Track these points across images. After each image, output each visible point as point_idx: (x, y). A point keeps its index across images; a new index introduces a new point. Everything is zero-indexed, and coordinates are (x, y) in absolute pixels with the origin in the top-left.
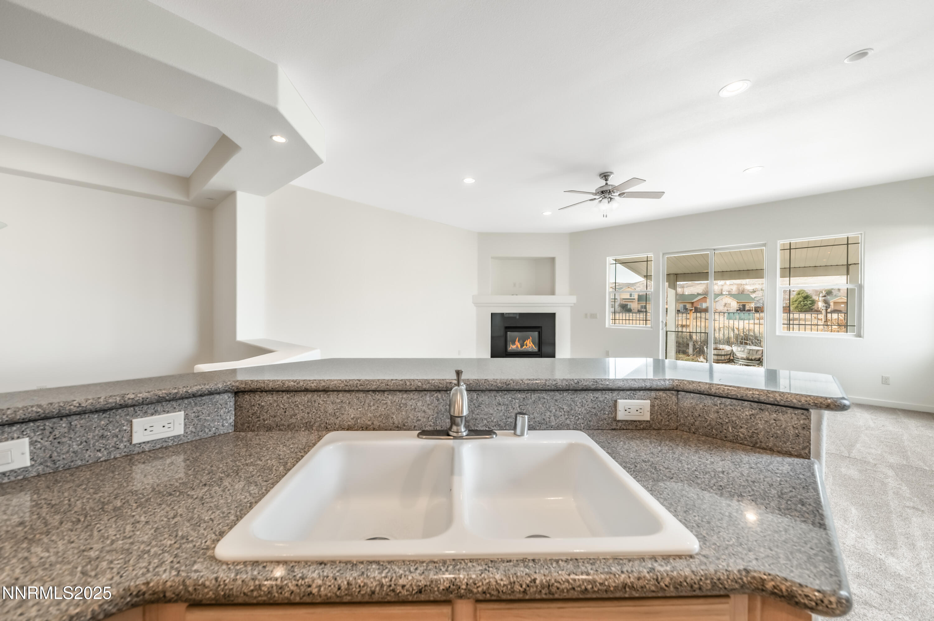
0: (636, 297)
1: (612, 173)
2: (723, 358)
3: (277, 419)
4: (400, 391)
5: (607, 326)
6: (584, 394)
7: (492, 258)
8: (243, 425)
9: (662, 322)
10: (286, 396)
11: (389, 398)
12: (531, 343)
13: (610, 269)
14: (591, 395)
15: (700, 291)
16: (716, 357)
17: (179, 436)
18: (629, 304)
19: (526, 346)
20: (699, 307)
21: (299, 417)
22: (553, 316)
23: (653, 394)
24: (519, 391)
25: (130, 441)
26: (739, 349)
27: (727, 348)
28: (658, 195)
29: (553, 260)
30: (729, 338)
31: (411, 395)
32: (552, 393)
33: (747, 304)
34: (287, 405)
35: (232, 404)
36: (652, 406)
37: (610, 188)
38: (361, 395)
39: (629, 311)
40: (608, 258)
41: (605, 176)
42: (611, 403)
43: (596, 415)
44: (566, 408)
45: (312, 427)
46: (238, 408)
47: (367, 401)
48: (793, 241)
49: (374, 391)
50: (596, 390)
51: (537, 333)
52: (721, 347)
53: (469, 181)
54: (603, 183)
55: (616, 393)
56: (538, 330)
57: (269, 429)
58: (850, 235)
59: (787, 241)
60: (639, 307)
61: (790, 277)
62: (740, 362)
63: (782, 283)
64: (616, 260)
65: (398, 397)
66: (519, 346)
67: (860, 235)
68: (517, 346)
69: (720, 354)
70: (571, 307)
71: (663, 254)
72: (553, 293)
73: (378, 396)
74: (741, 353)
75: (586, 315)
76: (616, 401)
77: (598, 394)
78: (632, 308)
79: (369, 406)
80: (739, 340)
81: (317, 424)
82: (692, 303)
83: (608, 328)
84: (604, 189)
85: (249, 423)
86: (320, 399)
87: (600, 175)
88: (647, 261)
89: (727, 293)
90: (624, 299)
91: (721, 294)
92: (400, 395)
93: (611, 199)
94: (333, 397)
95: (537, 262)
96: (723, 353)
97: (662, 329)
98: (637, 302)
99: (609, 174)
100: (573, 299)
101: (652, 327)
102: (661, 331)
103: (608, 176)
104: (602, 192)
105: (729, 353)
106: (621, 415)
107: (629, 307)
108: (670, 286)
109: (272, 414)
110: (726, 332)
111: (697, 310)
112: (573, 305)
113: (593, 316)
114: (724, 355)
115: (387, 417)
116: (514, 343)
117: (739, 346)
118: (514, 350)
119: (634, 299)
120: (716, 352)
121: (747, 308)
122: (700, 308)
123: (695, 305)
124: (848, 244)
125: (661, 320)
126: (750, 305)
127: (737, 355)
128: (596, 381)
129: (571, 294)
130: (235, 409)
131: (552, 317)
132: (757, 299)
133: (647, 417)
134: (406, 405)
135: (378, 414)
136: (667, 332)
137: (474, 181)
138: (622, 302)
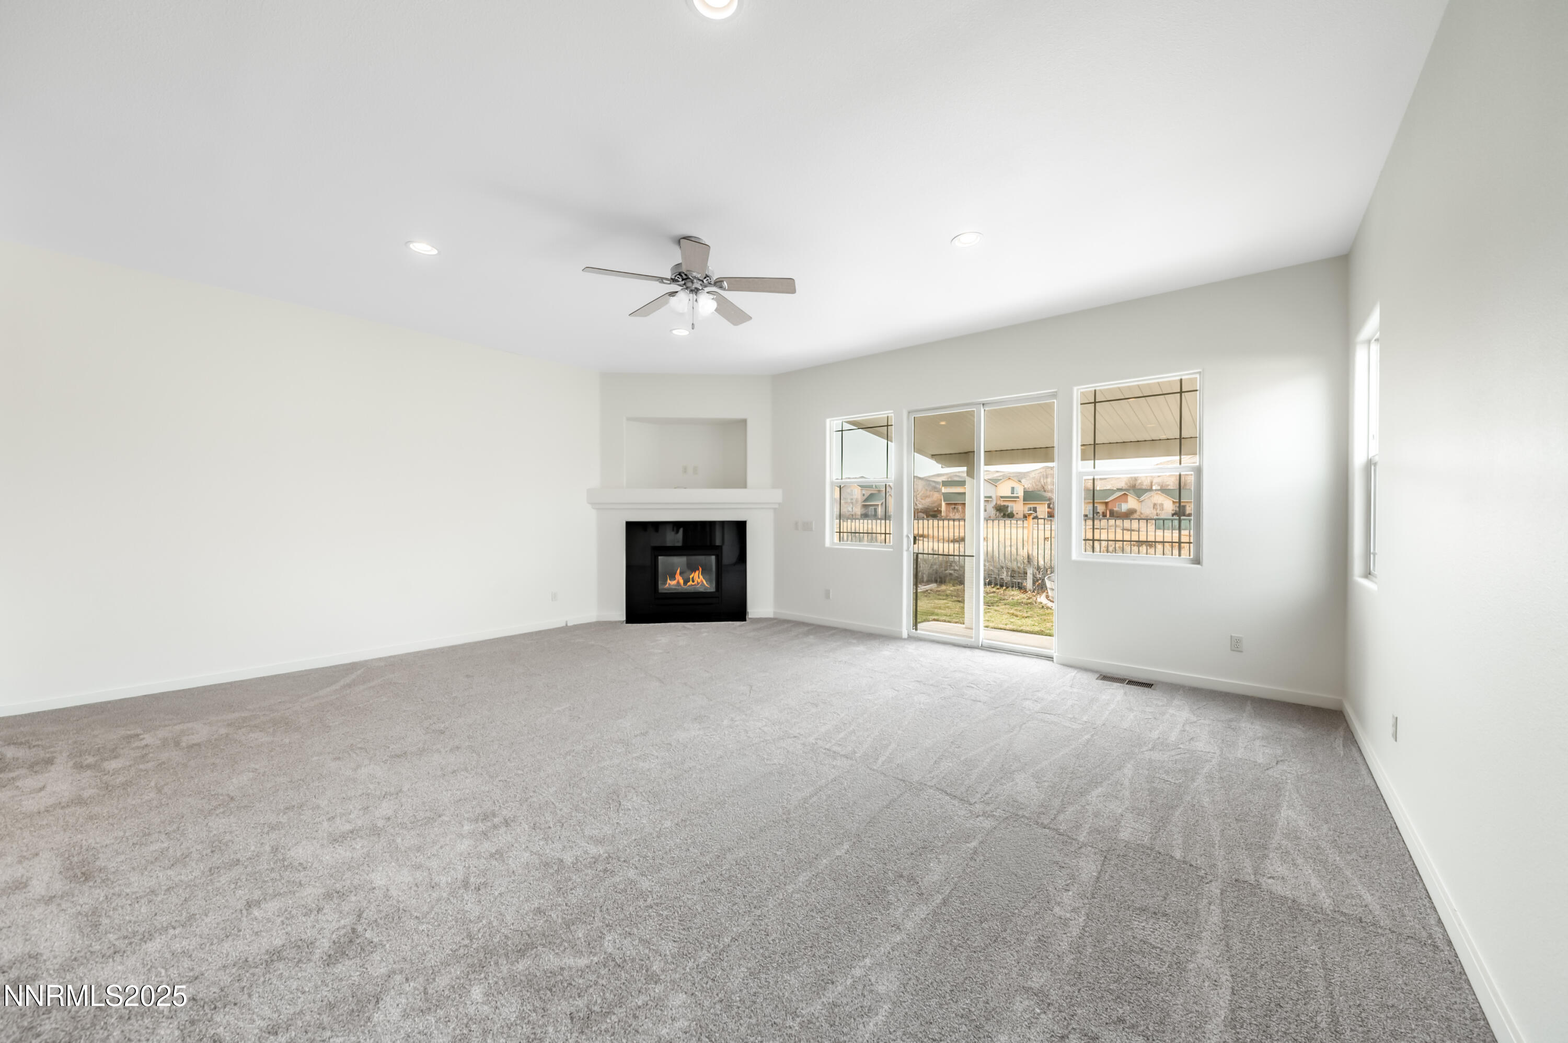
0: (1020, 493)
5: (828, 543)
7: (628, 419)
12: (701, 577)
13: (832, 441)
18: (1010, 504)
19: (693, 581)
20: (1115, 509)
22: (742, 526)
29: (744, 422)
39: (1011, 516)
40: (828, 421)
48: (1101, 386)
51: (713, 558)
56: (717, 552)
58: (1185, 375)
59: (1090, 387)
60: (1026, 509)
61: (1094, 460)
63: (1082, 469)
66: (682, 582)
67: (1198, 376)
68: (678, 582)
70: (775, 509)
71: (909, 412)
72: (742, 484)
75: (797, 524)
78: (1014, 512)
82: (1106, 504)
83: (829, 549)
88: (888, 426)
89: (1159, 488)
90: (1002, 497)
91: (1151, 490)
97: (908, 550)
98: (1022, 502)
100: (776, 496)
101: (893, 547)
102: (905, 554)
107: (1009, 510)
111: (1114, 515)
112: (777, 506)
113: (807, 527)
116: (673, 577)
118: (671, 589)
119: (1018, 497)
122: (1116, 512)
123: (1110, 506)
124: (1181, 392)
125: (905, 533)
129: (774, 485)
131: (740, 528)
136: (917, 554)
137: (435, 252)
138: (999, 503)
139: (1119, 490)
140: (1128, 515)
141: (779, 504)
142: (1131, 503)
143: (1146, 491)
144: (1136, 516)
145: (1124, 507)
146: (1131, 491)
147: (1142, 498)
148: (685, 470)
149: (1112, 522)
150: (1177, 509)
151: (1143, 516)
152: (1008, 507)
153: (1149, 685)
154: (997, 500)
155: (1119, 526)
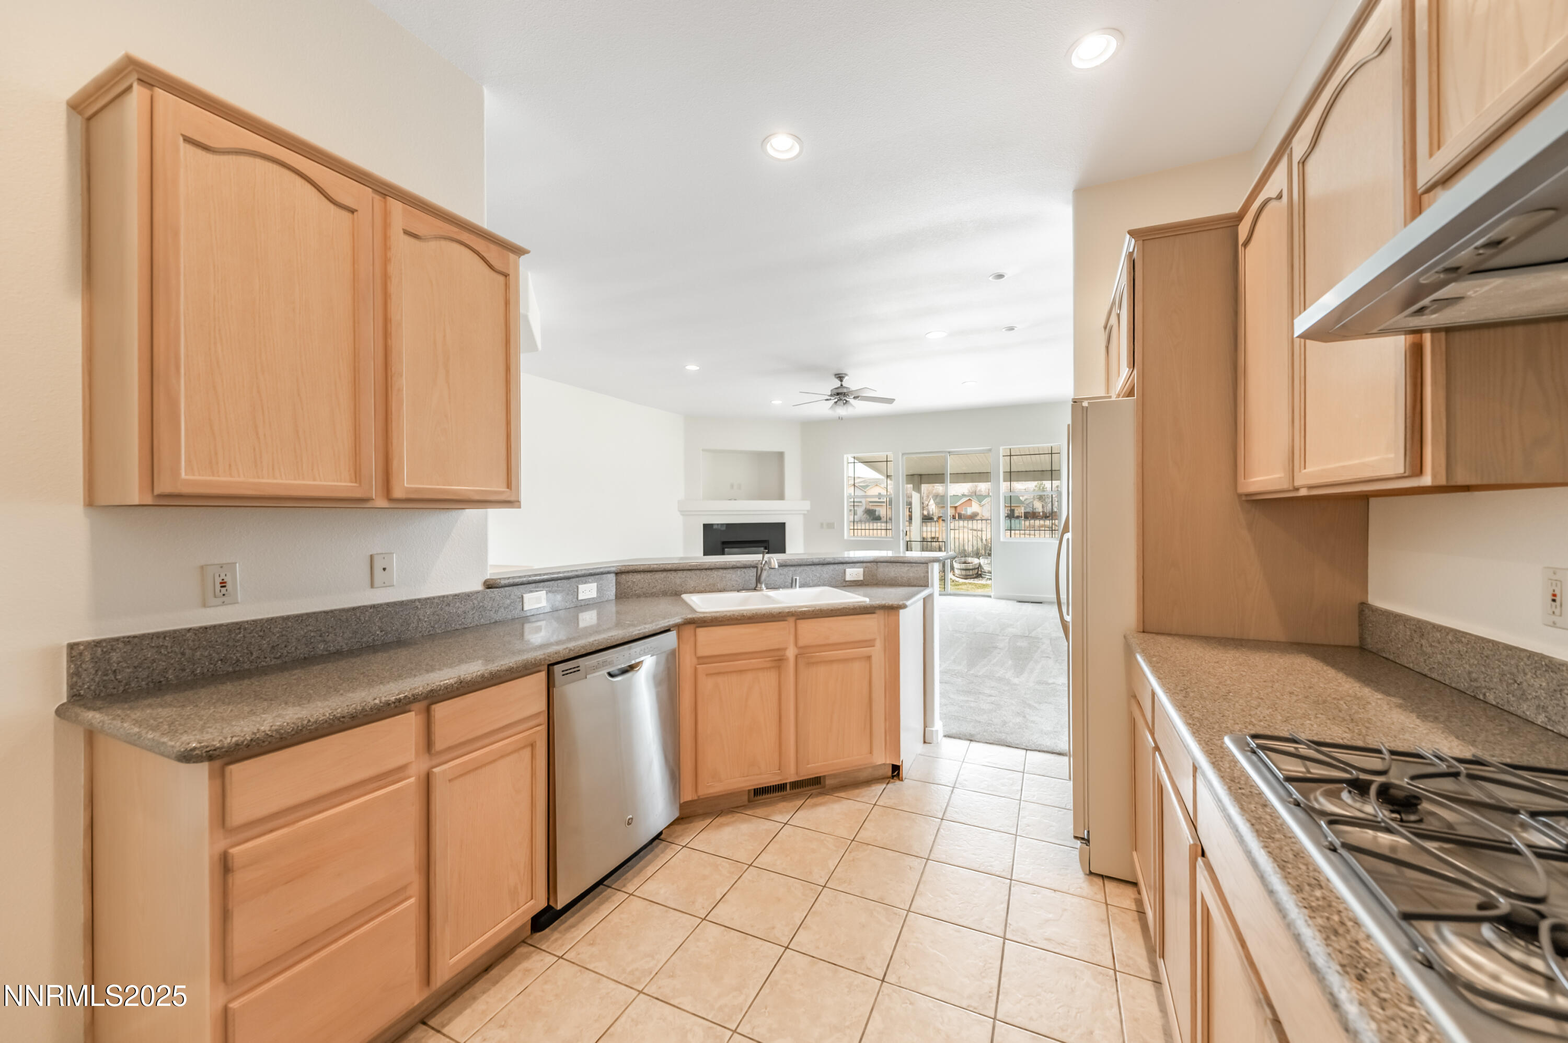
1: (846, 375)
2: (971, 573)
3: (644, 590)
4: (722, 568)
5: (846, 537)
6: (827, 567)
7: (703, 450)
8: (621, 594)
9: (903, 531)
10: (649, 575)
11: (715, 574)
13: (849, 471)
14: (832, 567)
15: (966, 492)
16: (964, 573)
17: (593, 598)
18: (877, 509)
20: (963, 512)
21: (658, 588)
22: (783, 525)
23: (864, 564)
24: (792, 566)
25: (577, 598)
26: (986, 562)
27: (976, 561)
28: (890, 401)
29: (781, 455)
30: (978, 549)
31: (729, 571)
32: (810, 567)
33: (1016, 509)
34: (650, 581)
35: (614, 581)
36: (864, 572)
37: (845, 391)
38: (698, 572)
39: (877, 519)
40: (845, 456)
41: (840, 377)
42: (843, 571)
43: (835, 578)
44: (818, 575)
45: (666, 594)
46: (618, 584)
47: (702, 576)
49: (706, 569)
50: (834, 564)
52: (970, 560)
53: (692, 368)
54: (838, 384)
55: (845, 565)
56: (765, 545)
57: (639, 596)
62: (987, 577)
64: (854, 458)
65: (721, 572)
69: (968, 568)
70: (804, 514)
71: (904, 454)
72: (781, 497)
73: (709, 572)
74: (988, 565)
75: (822, 524)
76: (845, 570)
77: (836, 566)
78: (881, 516)
79: (703, 579)
80: (987, 552)
81: (670, 592)
82: (956, 508)
83: (847, 540)
84: (840, 391)
85: (625, 593)
86: (672, 575)
87: (836, 375)
88: (887, 461)
90: (870, 505)
92: (721, 571)
93: (846, 401)
94: (680, 574)
95: (761, 457)
96: (971, 568)
97: (903, 539)
99: (843, 375)
100: (806, 505)
101: (892, 537)
102: (901, 541)
103: (843, 377)
104: (838, 394)
105: (977, 566)
106: (848, 578)
107: (877, 513)
108: (914, 489)
109: (641, 586)
110: (975, 543)
111: (961, 517)
112: (806, 512)
113: (831, 526)
114: (972, 569)
115: (714, 585)
117: (987, 558)
120: (963, 566)
121: (1016, 514)
122: (964, 514)
123: (958, 510)
124: (1052, 453)
125: (901, 528)
126: (1019, 510)
127: (984, 568)
128: (834, 558)
129: (804, 498)
130: (616, 584)
131: (781, 527)
132: (1027, 502)
133: (861, 578)
134: (725, 577)
135: (708, 584)
136: (908, 542)
137: (698, 368)
138: (868, 507)
139: (964, 495)
140: (973, 517)
141: (808, 511)
142: (974, 508)
143: (985, 497)
144: (978, 518)
145: (969, 511)
146: (974, 497)
147: (983, 503)
148: (732, 486)
149: (961, 523)
150: (1009, 512)
151: (983, 518)
152: (875, 511)
153: (1041, 603)
154: (866, 504)
155: (966, 527)
